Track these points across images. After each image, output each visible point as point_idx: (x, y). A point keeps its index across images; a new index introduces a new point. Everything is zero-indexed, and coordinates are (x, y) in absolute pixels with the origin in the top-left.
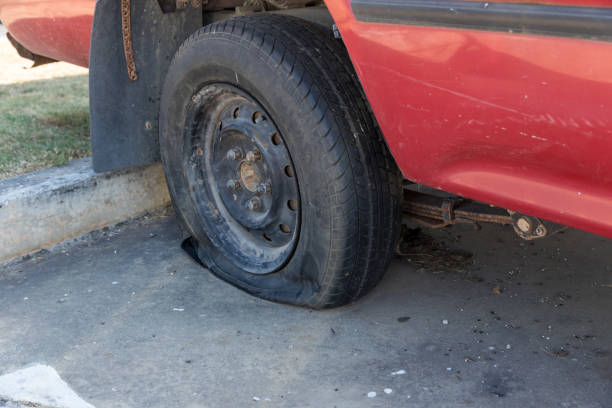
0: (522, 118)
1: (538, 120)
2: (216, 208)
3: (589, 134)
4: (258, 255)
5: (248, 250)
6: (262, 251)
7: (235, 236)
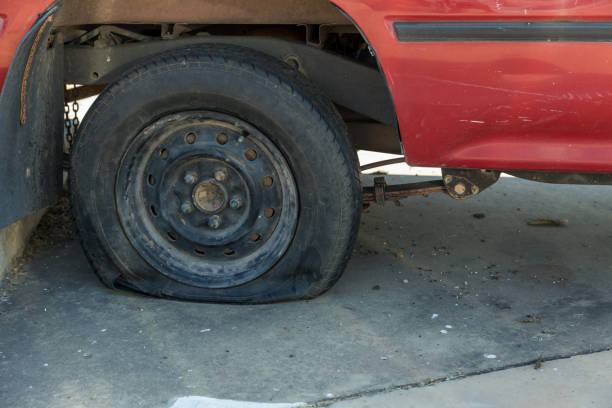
0: (546, 99)
1: (560, 98)
2: (151, 239)
3: (598, 103)
4: (215, 272)
5: (200, 270)
6: (220, 267)
7: (180, 261)
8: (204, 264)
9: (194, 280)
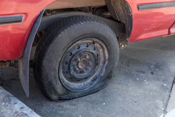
4: (83, 85)
5: (79, 86)
6: (84, 83)
7: (73, 85)
8: (79, 84)
9: (80, 90)
